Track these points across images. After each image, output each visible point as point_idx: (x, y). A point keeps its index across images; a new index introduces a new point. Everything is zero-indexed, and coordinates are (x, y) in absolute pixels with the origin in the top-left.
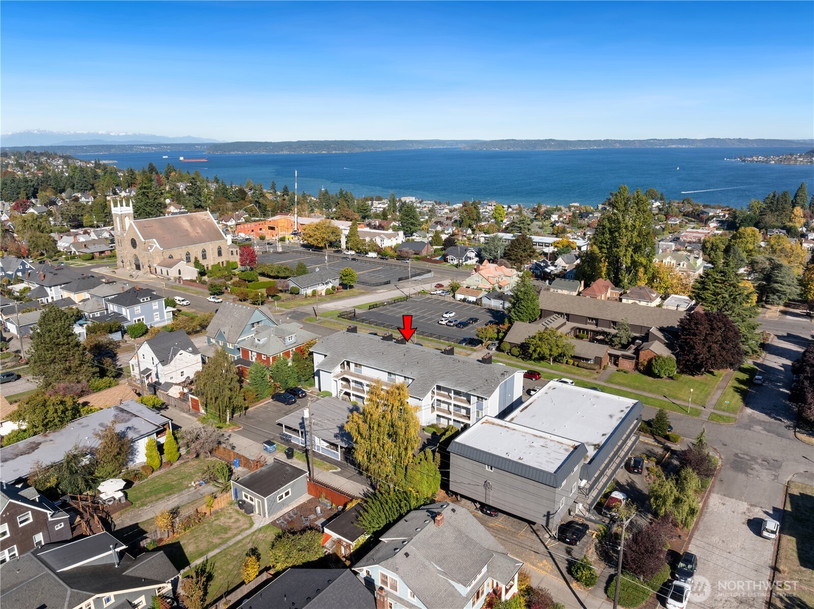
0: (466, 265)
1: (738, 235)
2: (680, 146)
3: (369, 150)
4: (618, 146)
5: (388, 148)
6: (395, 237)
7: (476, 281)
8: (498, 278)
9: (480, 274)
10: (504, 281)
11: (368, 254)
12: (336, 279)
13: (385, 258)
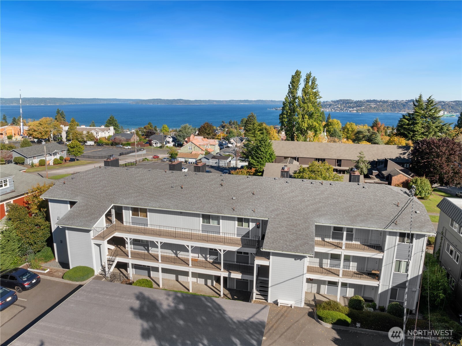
0: (167, 147)
1: (329, 124)
3: (73, 104)
4: (215, 103)
5: (85, 103)
6: (107, 131)
7: (189, 149)
8: (207, 146)
9: (193, 143)
10: (210, 149)
11: (87, 143)
12: (63, 151)
13: (101, 145)
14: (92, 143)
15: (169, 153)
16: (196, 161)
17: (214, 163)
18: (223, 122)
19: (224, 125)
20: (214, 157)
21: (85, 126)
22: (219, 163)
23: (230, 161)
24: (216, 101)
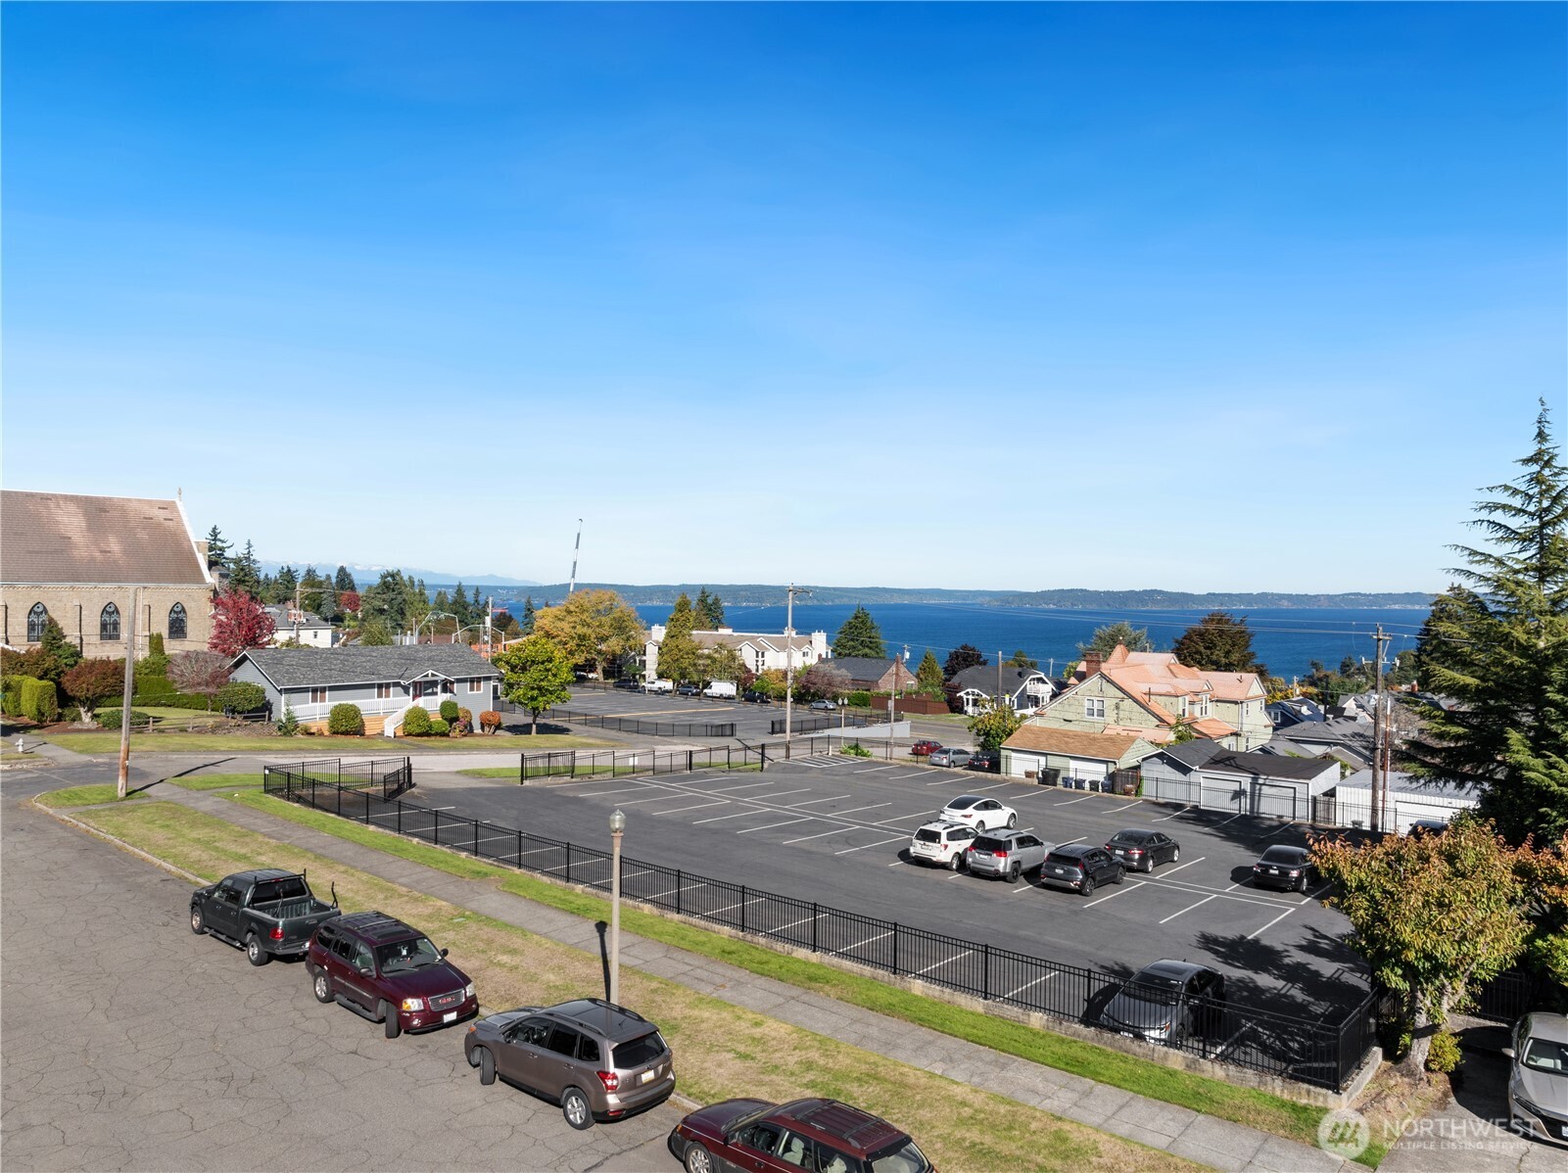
2: (1409, 607)
4: (1285, 604)
6: (799, 648)
7: (1091, 712)
8: (1192, 703)
9: (1110, 681)
10: (1214, 720)
11: (710, 688)
12: (479, 680)
13: (759, 697)
14: (723, 688)
15: (975, 725)
16: (1111, 777)
17: (1226, 791)
18: (1314, 665)
19: (1317, 675)
20: (1228, 759)
21: (731, 630)
22: (1255, 797)
23: (1334, 789)
24: (1289, 597)
